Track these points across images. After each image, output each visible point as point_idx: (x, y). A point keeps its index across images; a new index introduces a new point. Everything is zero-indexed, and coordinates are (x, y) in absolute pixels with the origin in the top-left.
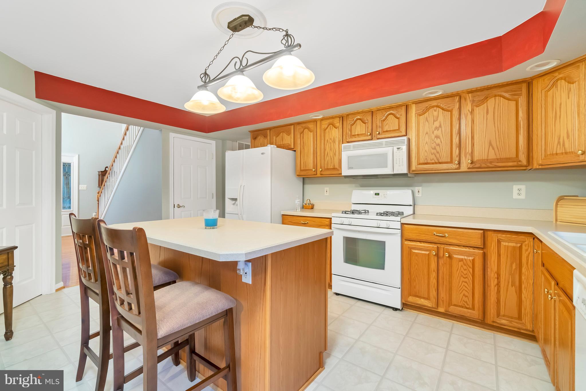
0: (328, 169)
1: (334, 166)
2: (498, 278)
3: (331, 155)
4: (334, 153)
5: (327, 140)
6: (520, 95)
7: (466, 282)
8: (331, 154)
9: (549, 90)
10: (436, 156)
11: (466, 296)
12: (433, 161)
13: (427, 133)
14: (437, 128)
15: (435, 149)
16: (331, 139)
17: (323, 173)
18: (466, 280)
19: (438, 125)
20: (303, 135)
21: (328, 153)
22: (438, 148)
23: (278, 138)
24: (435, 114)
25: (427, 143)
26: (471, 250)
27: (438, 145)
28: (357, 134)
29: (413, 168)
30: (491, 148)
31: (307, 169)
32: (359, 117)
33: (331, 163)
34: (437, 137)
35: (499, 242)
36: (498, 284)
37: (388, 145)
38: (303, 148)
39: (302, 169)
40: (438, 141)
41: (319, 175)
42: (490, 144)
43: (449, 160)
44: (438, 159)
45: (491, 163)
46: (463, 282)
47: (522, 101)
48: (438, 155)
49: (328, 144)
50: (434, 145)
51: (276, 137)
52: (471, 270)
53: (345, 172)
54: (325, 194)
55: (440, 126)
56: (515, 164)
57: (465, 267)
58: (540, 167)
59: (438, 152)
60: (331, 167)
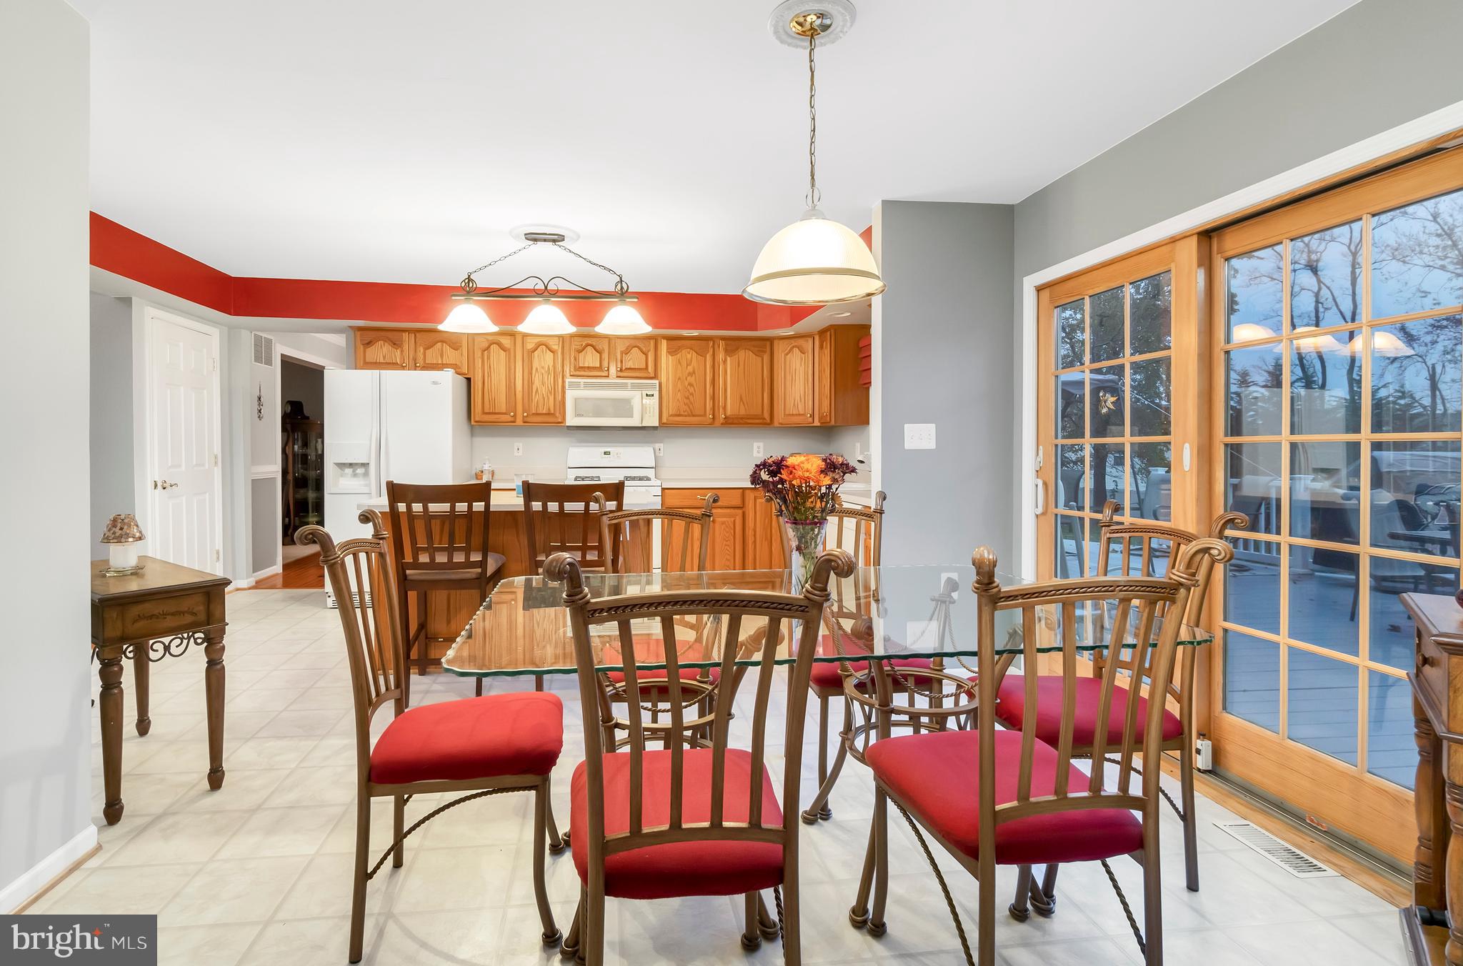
0: (537, 414)
1: (549, 409)
2: (755, 535)
3: (544, 393)
4: (549, 390)
5: (537, 369)
6: (765, 352)
7: (728, 546)
8: (544, 390)
9: (787, 354)
10: (689, 407)
11: (729, 560)
12: (686, 413)
13: (679, 379)
14: (690, 374)
15: (688, 398)
16: (543, 368)
17: (528, 420)
18: (728, 543)
19: (691, 370)
20: (489, 353)
21: (537, 389)
22: (691, 397)
23: (429, 352)
24: (689, 356)
25: (679, 390)
26: (732, 510)
27: (692, 394)
28: (586, 365)
29: (664, 420)
30: (742, 403)
31: (497, 411)
32: (590, 342)
33: (544, 405)
34: (691, 385)
35: (755, 499)
36: (755, 542)
37: (634, 387)
38: (489, 375)
39: (486, 410)
40: (691, 390)
41: (519, 421)
42: (741, 399)
43: (703, 413)
44: (692, 412)
45: (742, 418)
46: (726, 545)
47: (766, 357)
48: (691, 406)
49: (537, 375)
50: (687, 394)
51: (426, 349)
52: (732, 531)
53: (571, 420)
54: (516, 454)
55: (694, 372)
56: (761, 421)
57: (727, 530)
58: (780, 426)
59: (691, 403)
60: (544, 412)
